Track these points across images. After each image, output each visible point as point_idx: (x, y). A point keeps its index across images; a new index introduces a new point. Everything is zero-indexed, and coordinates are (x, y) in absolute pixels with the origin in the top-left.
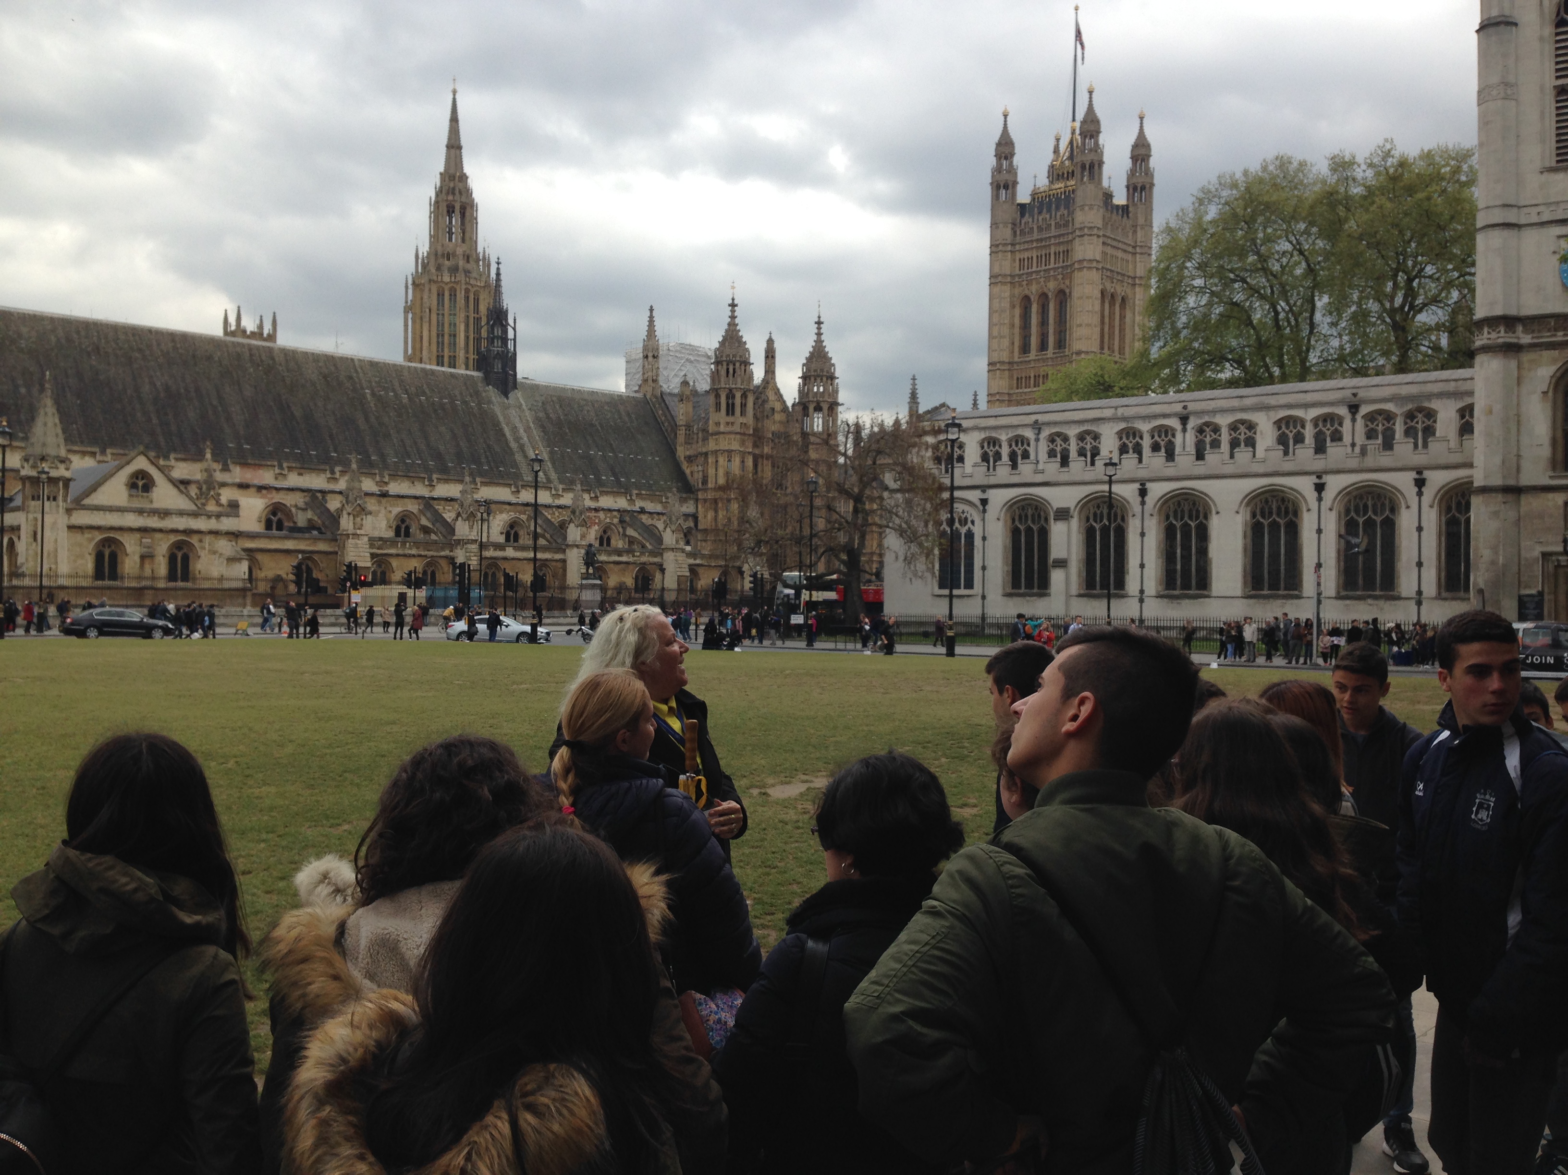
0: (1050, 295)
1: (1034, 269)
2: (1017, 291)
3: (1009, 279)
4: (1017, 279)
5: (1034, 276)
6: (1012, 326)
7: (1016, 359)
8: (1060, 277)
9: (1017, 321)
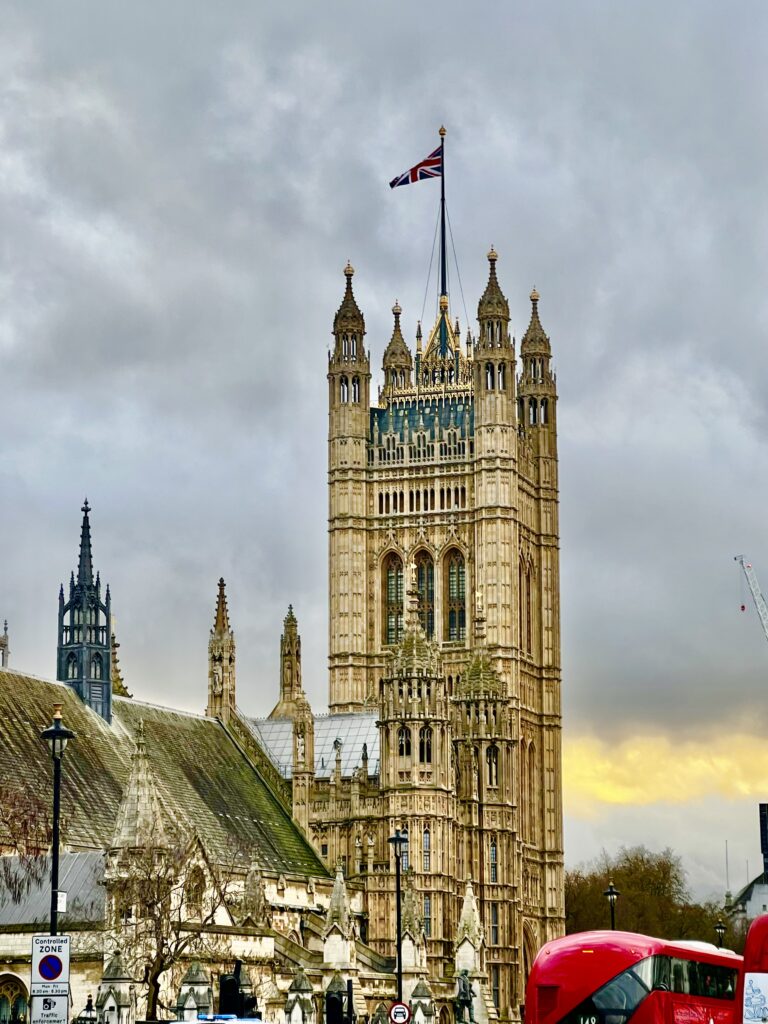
0: (436, 556)
1: (407, 512)
2: (377, 544)
3: (364, 524)
4: (376, 525)
5: (406, 523)
6: (371, 598)
7: (378, 651)
8: (452, 528)
9: (377, 590)
